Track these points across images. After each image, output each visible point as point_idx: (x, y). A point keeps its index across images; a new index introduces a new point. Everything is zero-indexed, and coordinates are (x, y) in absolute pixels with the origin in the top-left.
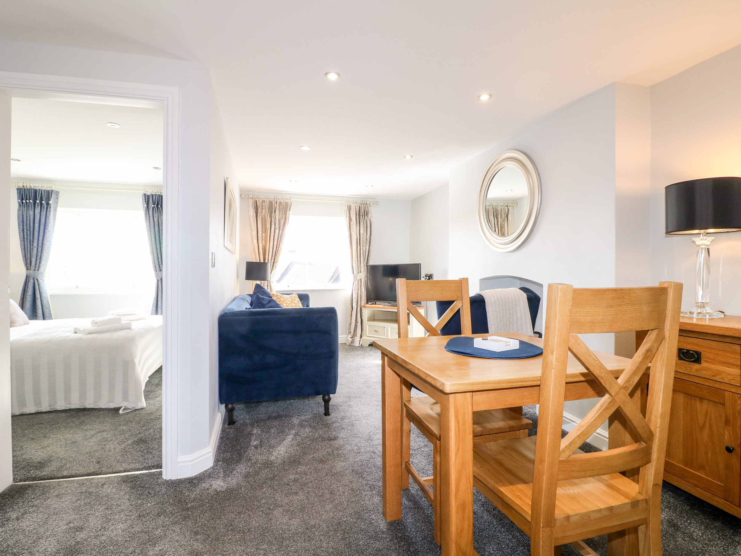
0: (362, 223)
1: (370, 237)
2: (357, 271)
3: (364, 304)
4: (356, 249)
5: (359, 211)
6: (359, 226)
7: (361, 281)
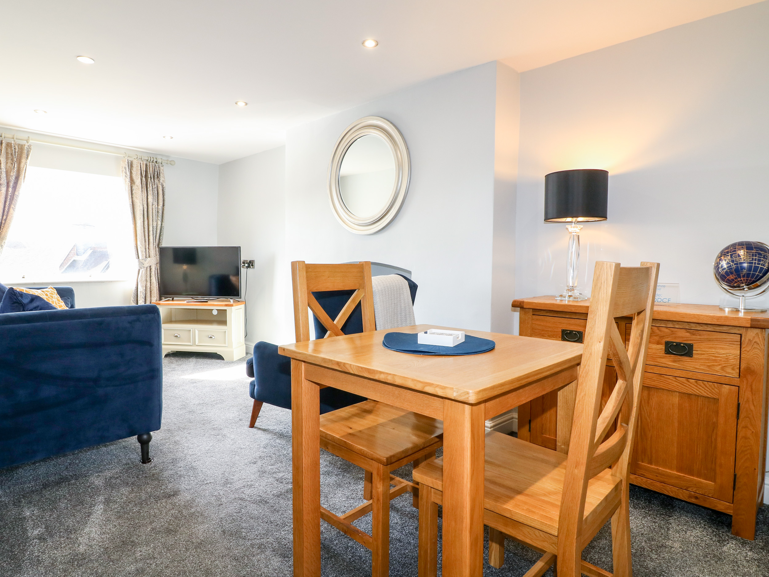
0: (150, 189)
1: (163, 209)
2: (145, 255)
3: (156, 301)
4: (142, 224)
5: (146, 171)
6: (146, 192)
7: (150, 269)
